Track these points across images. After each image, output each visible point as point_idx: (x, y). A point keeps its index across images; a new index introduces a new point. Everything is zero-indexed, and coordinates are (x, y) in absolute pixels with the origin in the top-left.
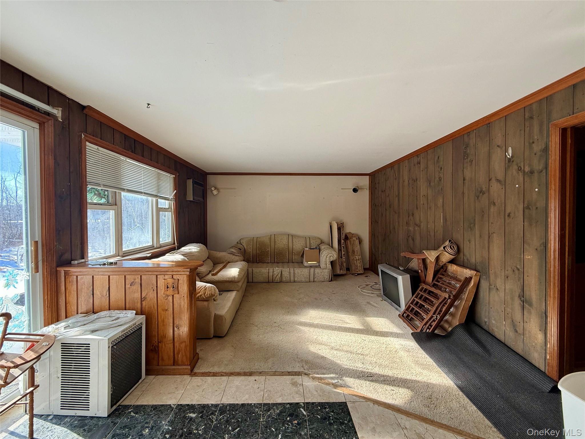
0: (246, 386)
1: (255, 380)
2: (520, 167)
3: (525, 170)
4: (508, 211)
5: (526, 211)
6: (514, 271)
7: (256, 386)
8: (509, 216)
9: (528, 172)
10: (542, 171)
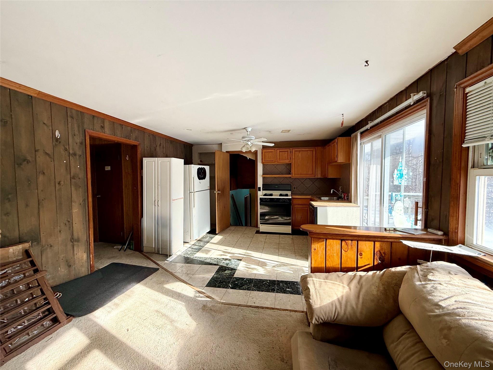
0: (261, 300)
1: (255, 303)
2: (66, 148)
3: (70, 152)
4: (57, 181)
5: (73, 180)
6: (66, 224)
7: (255, 299)
8: (59, 183)
9: (72, 153)
10: (81, 156)
